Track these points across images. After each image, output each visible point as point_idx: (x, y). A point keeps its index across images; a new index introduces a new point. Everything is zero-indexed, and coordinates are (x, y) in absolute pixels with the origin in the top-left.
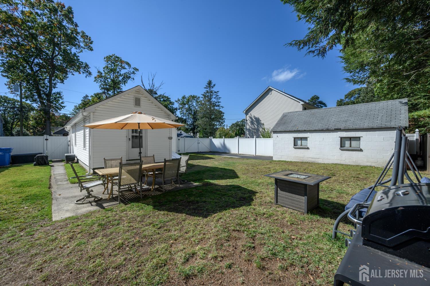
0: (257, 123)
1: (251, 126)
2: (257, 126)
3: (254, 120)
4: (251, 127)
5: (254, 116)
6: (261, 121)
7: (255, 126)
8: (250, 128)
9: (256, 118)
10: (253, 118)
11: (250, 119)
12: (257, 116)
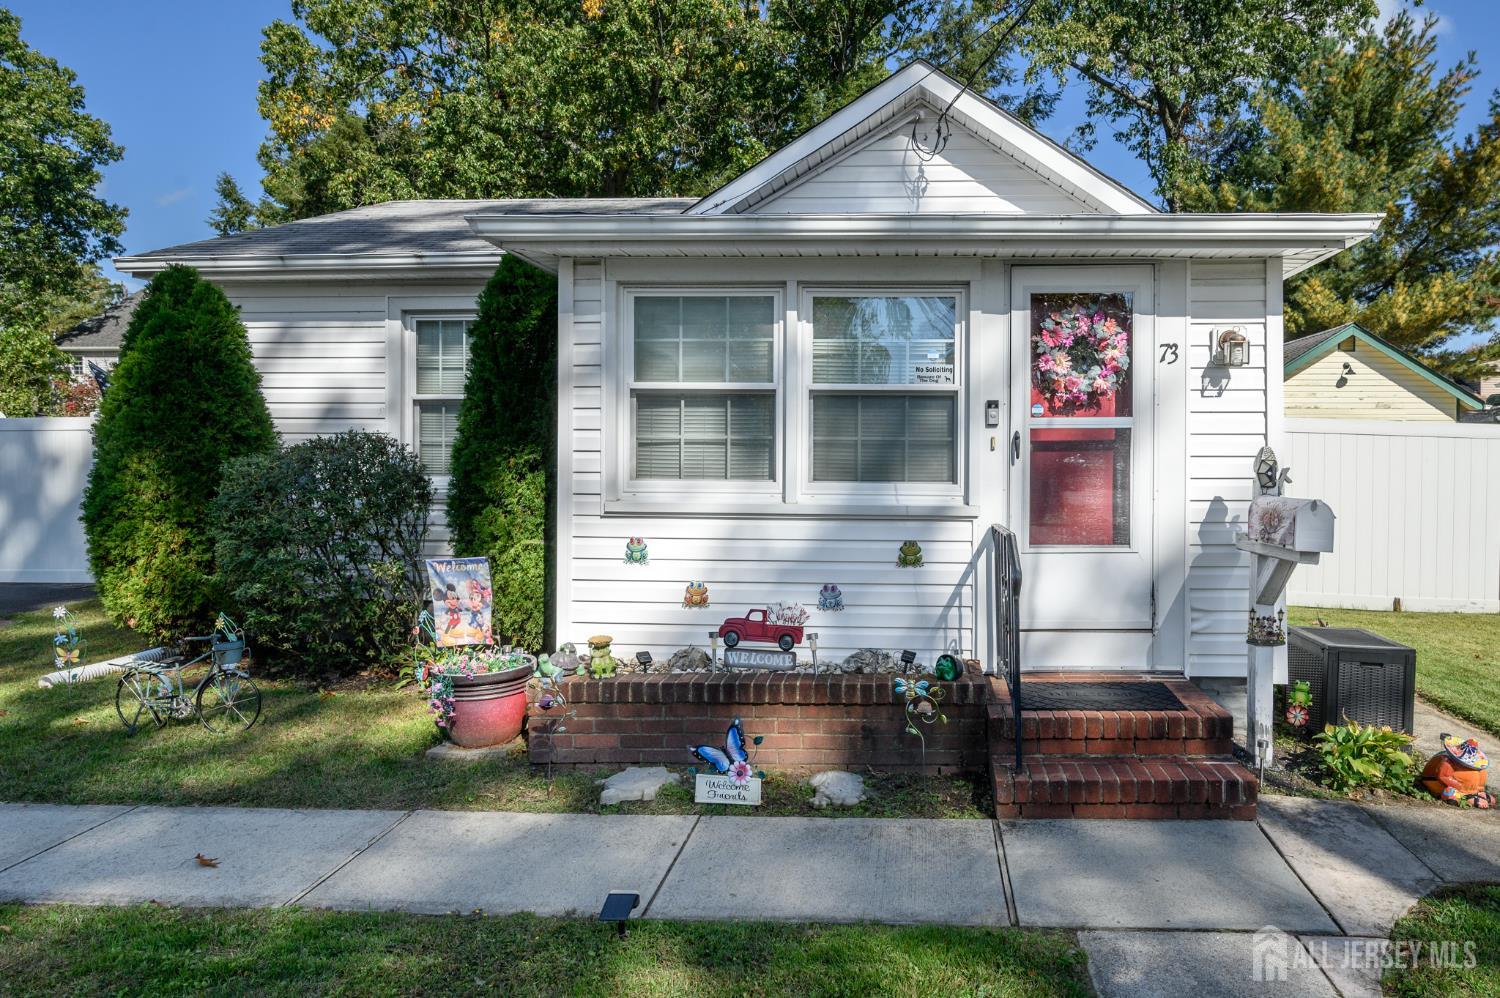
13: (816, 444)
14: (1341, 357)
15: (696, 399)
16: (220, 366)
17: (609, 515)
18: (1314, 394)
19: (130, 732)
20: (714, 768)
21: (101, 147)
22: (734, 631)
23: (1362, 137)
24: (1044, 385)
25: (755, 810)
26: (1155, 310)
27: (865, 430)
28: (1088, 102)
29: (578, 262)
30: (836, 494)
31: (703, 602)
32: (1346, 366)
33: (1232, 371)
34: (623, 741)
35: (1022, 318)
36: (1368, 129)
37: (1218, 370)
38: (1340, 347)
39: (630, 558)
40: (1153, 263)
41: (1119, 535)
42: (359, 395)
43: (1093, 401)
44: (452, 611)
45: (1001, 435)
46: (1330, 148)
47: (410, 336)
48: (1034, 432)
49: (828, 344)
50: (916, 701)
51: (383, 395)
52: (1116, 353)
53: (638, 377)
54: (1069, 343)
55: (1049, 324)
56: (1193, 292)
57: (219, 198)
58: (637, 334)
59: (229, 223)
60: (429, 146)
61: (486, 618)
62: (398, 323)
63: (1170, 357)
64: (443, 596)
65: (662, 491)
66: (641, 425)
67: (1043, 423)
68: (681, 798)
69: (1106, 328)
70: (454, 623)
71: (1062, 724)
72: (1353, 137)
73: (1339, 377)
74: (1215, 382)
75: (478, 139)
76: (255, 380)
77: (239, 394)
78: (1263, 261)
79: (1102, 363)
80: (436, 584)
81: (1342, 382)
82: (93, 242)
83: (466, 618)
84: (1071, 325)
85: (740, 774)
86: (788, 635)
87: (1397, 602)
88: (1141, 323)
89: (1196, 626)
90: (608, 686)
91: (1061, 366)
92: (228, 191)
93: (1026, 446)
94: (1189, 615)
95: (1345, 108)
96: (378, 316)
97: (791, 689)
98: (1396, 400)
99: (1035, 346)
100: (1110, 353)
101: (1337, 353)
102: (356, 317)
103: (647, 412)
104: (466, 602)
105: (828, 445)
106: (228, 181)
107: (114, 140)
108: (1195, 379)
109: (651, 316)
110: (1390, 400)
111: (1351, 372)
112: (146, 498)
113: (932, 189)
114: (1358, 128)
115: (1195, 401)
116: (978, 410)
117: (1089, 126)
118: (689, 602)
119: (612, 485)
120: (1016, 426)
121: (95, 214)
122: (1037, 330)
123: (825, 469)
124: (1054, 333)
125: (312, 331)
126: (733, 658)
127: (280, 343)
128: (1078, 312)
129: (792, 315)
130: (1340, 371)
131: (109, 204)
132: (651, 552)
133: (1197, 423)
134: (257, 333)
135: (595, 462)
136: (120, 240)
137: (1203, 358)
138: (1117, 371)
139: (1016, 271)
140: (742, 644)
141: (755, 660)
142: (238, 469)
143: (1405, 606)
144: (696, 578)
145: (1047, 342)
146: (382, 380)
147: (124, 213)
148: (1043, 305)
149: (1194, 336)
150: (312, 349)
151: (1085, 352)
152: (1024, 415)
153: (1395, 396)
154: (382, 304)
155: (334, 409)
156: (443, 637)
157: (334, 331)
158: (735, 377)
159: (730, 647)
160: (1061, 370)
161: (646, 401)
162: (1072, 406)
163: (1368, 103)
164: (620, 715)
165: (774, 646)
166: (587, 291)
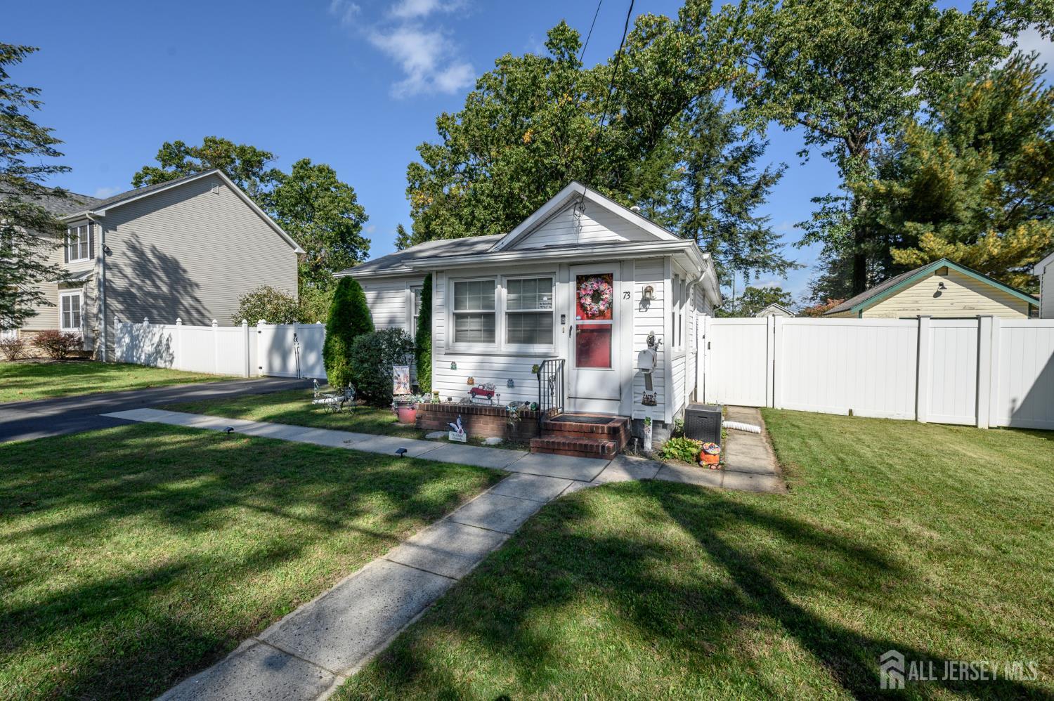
0: (168, 277)
1: (138, 281)
2: (171, 287)
3: (155, 261)
4: (140, 288)
5: (154, 247)
6: (185, 271)
7: (158, 287)
8: (134, 290)
9: (162, 258)
10: (150, 255)
11: (130, 254)
12: (168, 252)
13: (509, 331)
14: (938, 279)
15: (473, 315)
16: (357, 307)
17: (446, 354)
18: (917, 302)
19: (327, 414)
20: (453, 430)
21: (362, 217)
22: (475, 392)
23: (982, 137)
24: (581, 307)
25: (464, 443)
26: (622, 279)
27: (524, 326)
28: (805, 137)
29: (437, 272)
30: (513, 348)
31: (473, 383)
32: (941, 284)
33: (651, 302)
34: (440, 424)
35: (573, 284)
36: (987, 132)
37: (645, 302)
38: (936, 273)
39: (452, 368)
40: (621, 262)
41: (608, 364)
42: (399, 315)
43: (601, 314)
44: (399, 383)
45: (566, 327)
46: (944, 151)
47: (413, 294)
48: (577, 326)
49: (512, 296)
50: (512, 413)
51: (405, 315)
52: (607, 296)
53: (455, 309)
54: (591, 293)
55: (583, 286)
56: (635, 272)
57: (397, 234)
58: (455, 294)
59: (401, 244)
60: (466, 207)
61: (408, 385)
62: (409, 290)
63: (627, 297)
64: (397, 378)
65: (462, 347)
66: (457, 325)
67: (581, 322)
68: (446, 439)
69: (603, 287)
70: (399, 387)
71: (561, 425)
72: (975, 137)
73: (935, 291)
74: (644, 306)
75: (484, 201)
76: (368, 312)
77: (362, 316)
78: (663, 258)
79: (603, 300)
80: (395, 374)
81: (937, 294)
82: (360, 254)
83: (402, 385)
84: (591, 286)
85: (460, 432)
86: (489, 394)
87: (851, 411)
88: (616, 284)
89: (636, 399)
90: (436, 406)
91: (588, 301)
92: (401, 231)
93: (574, 332)
94: (633, 395)
95: (968, 122)
96: (403, 288)
97: (485, 410)
98: (979, 304)
99: (578, 294)
100: (604, 296)
101: (934, 277)
102: (398, 289)
103: (459, 320)
104: (402, 380)
105: (514, 331)
106: (400, 227)
107: (366, 213)
108: (637, 305)
109: (459, 288)
110: (976, 304)
111: (944, 288)
112: (337, 348)
113: (584, 229)
114: (981, 132)
115: (636, 313)
116: (559, 319)
117: (805, 151)
118: (469, 383)
119: (447, 345)
120: (571, 324)
121: (360, 243)
122: (578, 288)
123: (512, 339)
124: (585, 289)
125: (385, 294)
126: (474, 401)
127: (378, 298)
128: (593, 281)
129: (499, 286)
130: (936, 288)
131: (365, 238)
132: (458, 367)
133: (637, 322)
134: (370, 296)
135: (443, 337)
136: (368, 252)
137: (640, 296)
138: (607, 302)
139: (572, 268)
140: (477, 396)
141: (481, 401)
142: (358, 339)
143: (854, 414)
144: (471, 376)
145: (583, 292)
146: (405, 310)
147: (370, 242)
148: (581, 280)
149: (636, 288)
150: (386, 300)
151: (597, 296)
152: (573, 319)
153: (978, 302)
154: (404, 284)
155: (392, 321)
156: (396, 392)
157: (392, 294)
158: (484, 308)
159: (473, 397)
160: (588, 303)
161: (459, 317)
162: (593, 316)
163: (987, 116)
164: (439, 415)
165: (486, 397)
166: (440, 281)
